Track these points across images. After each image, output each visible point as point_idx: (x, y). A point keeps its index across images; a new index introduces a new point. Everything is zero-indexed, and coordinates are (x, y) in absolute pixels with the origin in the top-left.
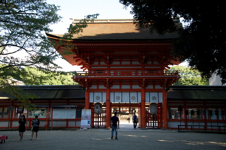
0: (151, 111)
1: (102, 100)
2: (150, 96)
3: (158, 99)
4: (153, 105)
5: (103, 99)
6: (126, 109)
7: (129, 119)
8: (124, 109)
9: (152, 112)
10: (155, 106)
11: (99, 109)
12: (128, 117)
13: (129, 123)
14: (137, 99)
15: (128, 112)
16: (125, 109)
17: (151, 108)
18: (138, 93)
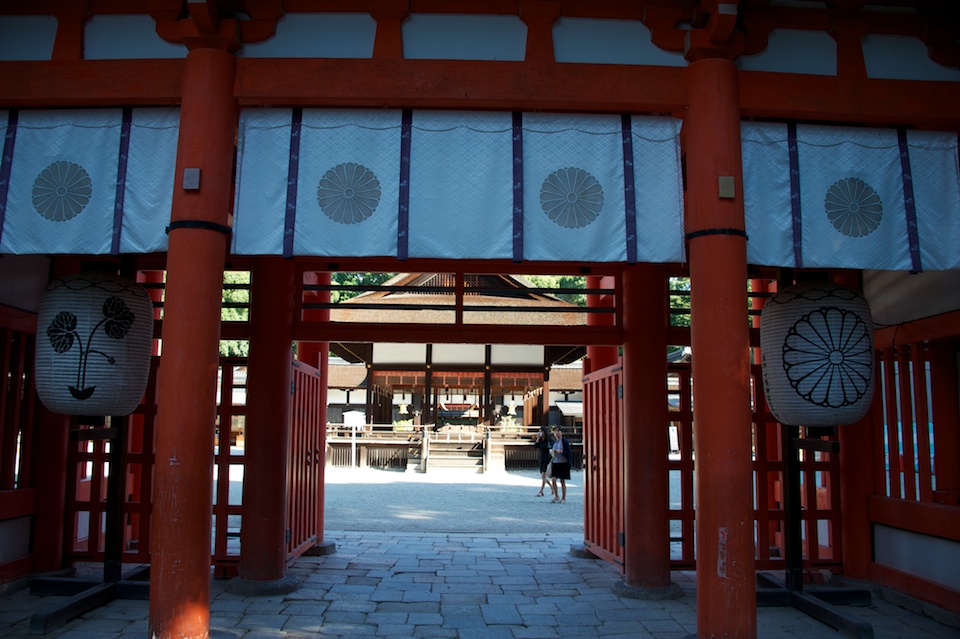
0: (804, 388)
1: (119, 214)
2: (795, 183)
3: (902, 216)
4: (824, 311)
5: (129, 211)
6: (465, 399)
7: (479, 451)
8: (457, 399)
9: (808, 397)
10: (850, 320)
11: (92, 358)
12: (473, 441)
13: (481, 471)
14: (621, 215)
15: (475, 414)
16: (462, 396)
17: (799, 344)
18: (635, 129)
